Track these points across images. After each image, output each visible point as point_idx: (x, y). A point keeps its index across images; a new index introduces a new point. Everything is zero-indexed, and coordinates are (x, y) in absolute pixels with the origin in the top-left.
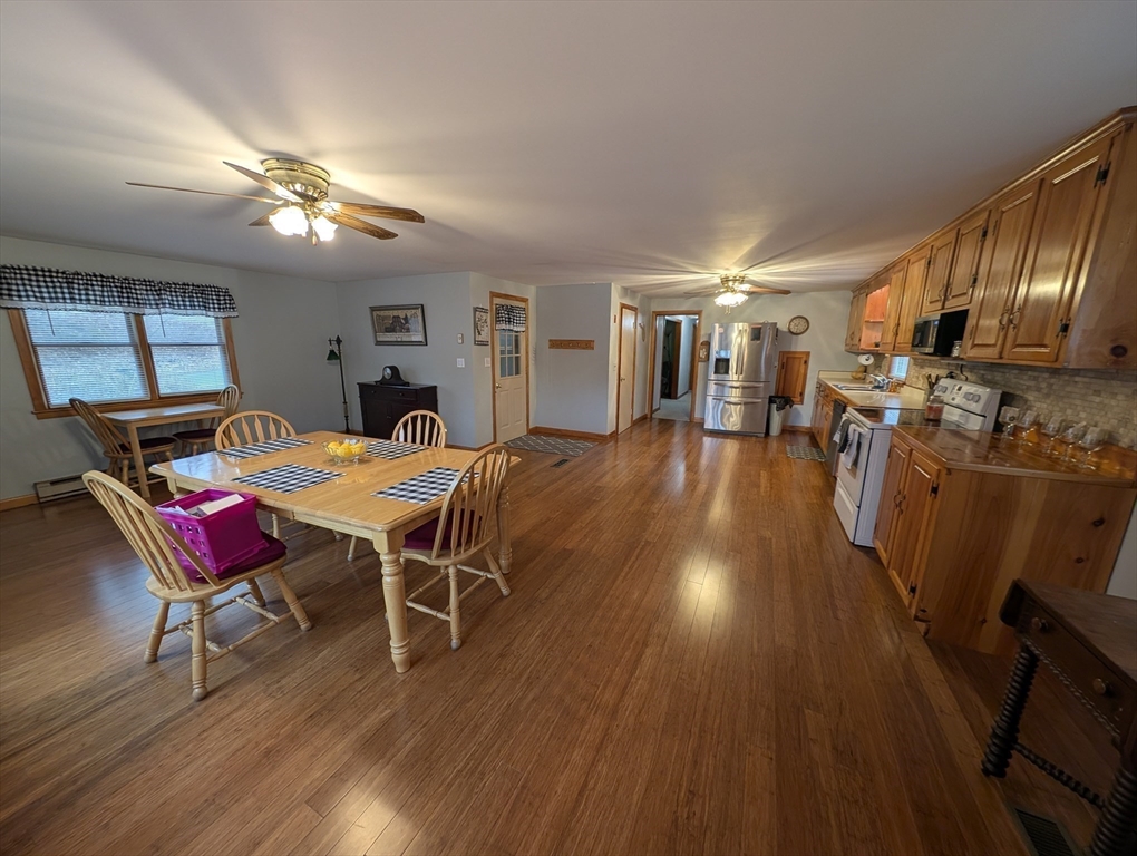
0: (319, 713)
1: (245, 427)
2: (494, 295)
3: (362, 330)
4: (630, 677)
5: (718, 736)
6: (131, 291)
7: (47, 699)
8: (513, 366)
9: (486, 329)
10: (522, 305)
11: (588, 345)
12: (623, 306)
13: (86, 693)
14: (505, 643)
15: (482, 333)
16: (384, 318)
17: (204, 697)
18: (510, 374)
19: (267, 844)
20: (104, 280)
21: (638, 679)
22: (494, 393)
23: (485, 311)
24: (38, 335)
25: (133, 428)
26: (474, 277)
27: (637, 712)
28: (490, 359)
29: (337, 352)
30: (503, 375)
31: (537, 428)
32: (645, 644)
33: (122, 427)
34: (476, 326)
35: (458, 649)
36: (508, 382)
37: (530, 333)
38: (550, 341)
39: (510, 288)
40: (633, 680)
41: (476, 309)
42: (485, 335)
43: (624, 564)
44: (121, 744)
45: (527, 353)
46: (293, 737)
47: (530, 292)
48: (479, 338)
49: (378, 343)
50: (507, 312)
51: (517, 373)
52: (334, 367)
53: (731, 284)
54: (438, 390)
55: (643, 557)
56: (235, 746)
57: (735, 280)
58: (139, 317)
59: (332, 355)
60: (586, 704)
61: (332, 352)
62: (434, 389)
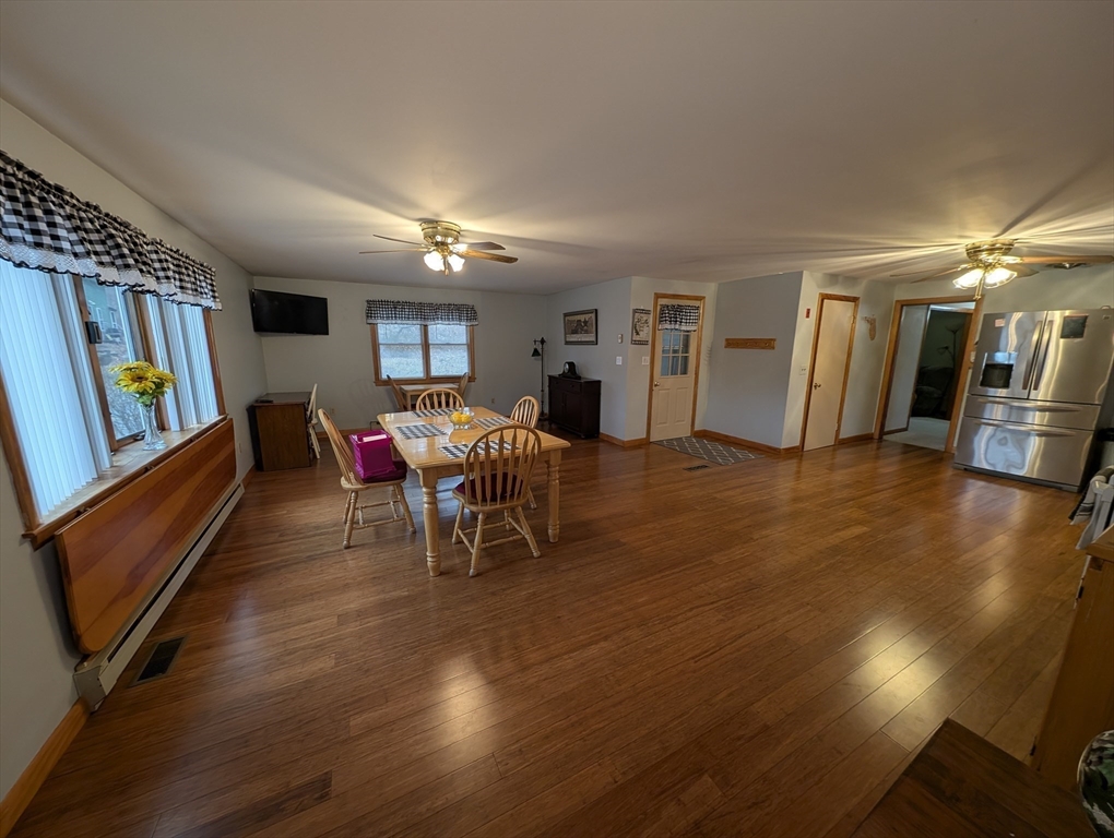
0: (379, 578)
1: (435, 398)
2: (658, 296)
3: (557, 332)
4: (566, 653)
5: (588, 735)
6: (423, 311)
7: (306, 524)
8: (679, 364)
9: (646, 329)
10: (696, 303)
11: (767, 344)
12: (824, 297)
13: (317, 528)
14: (504, 587)
15: (641, 333)
16: (572, 322)
17: (348, 547)
18: (674, 373)
19: (312, 624)
20: (410, 304)
21: (570, 658)
22: (651, 390)
23: (647, 312)
24: (381, 338)
25: (409, 395)
26: (637, 282)
27: (543, 677)
28: (648, 358)
29: (540, 351)
30: (664, 373)
31: (705, 431)
32: (606, 638)
33: (404, 394)
34: (634, 327)
35: (472, 577)
36: (669, 383)
37: (705, 331)
38: (727, 340)
39: (681, 288)
40: (565, 657)
41: (635, 311)
42: (645, 334)
43: (660, 572)
44: (308, 554)
45: (698, 353)
46: (360, 583)
47: (709, 290)
48: (636, 338)
49: (567, 343)
50: (674, 311)
51: (685, 372)
52: (537, 362)
53: (983, 256)
54: (602, 384)
55: (688, 572)
56: (339, 575)
57: (991, 250)
58: (426, 326)
59: (536, 353)
60: (513, 652)
61: (536, 350)
62: (599, 382)
